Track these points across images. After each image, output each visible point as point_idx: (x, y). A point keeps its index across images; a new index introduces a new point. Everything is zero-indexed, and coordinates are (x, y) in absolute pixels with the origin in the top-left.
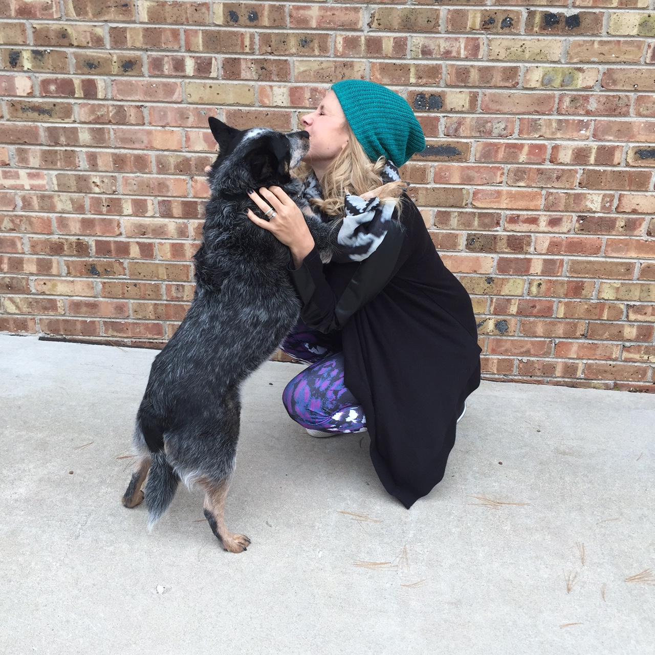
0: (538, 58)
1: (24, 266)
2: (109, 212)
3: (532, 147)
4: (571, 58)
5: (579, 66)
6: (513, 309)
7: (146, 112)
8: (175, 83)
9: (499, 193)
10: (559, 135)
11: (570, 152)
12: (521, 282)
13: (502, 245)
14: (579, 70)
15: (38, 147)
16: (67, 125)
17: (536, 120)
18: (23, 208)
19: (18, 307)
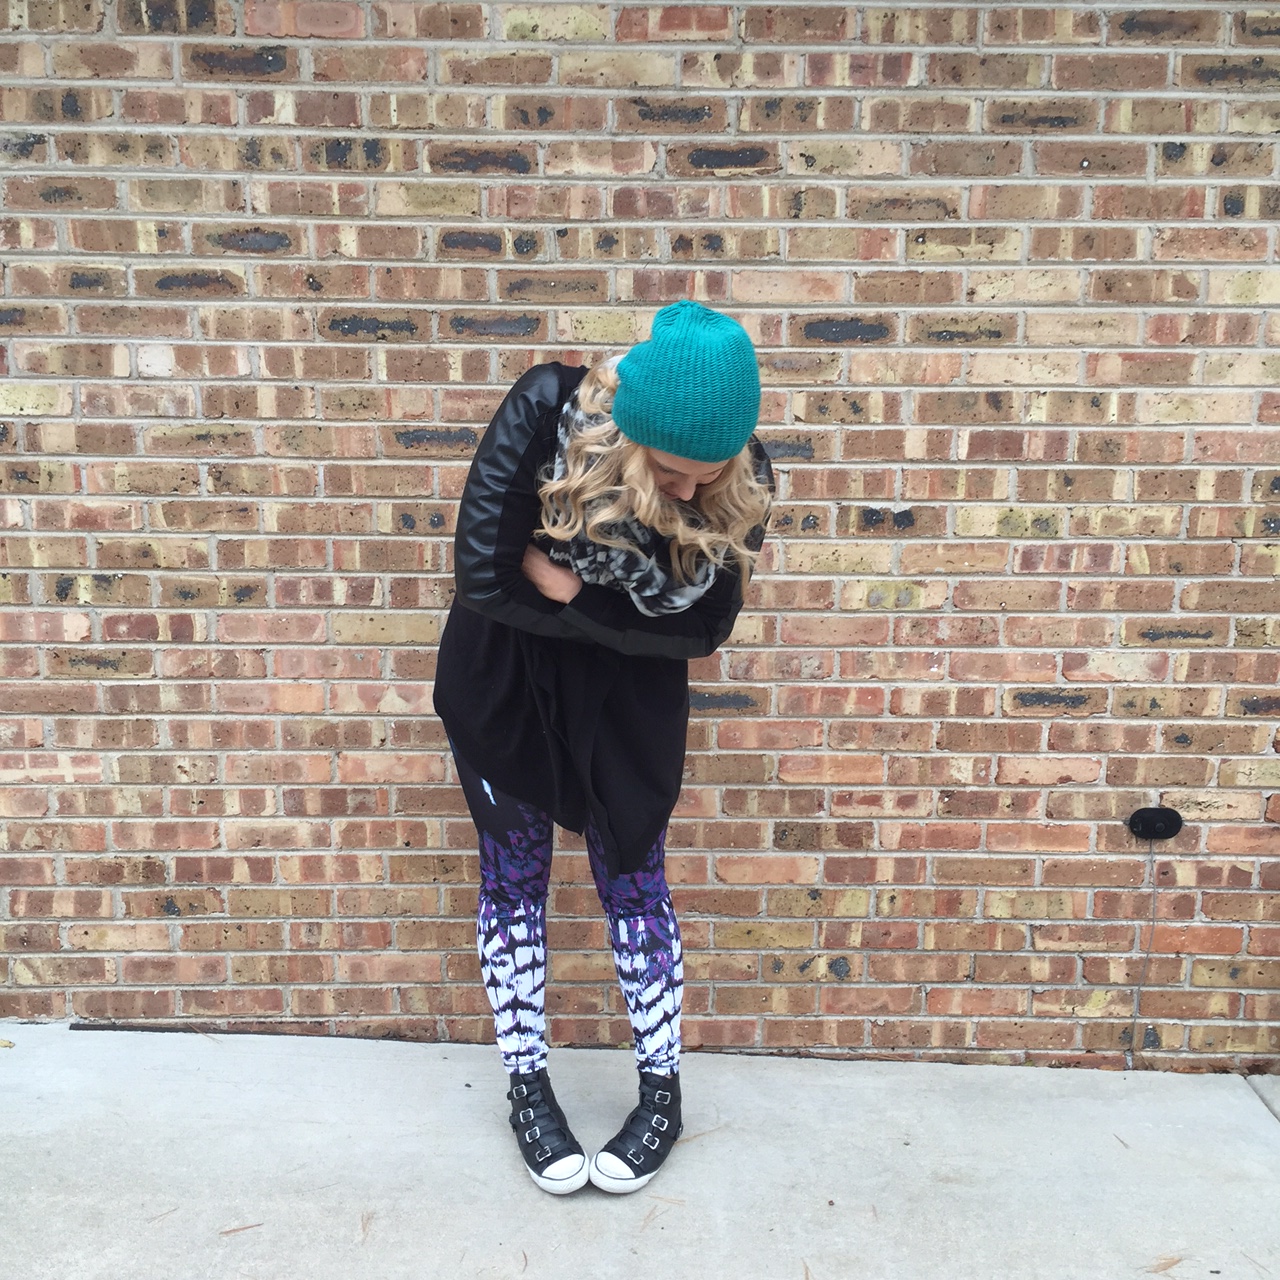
0: (859, 568)
1: (54, 905)
2: (202, 812)
3: (862, 692)
4: (906, 568)
5: (918, 578)
6: (856, 939)
7: (269, 659)
8: (317, 616)
9: (818, 761)
10: (899, 675)
11: (918, 699)
12: (864, 895)
13: (830, 838)
14: (920, 583)
15: (93, 717)
16: (141, 683)
17: (864, 654)
18: (61, 812)
19: (37, 975)
